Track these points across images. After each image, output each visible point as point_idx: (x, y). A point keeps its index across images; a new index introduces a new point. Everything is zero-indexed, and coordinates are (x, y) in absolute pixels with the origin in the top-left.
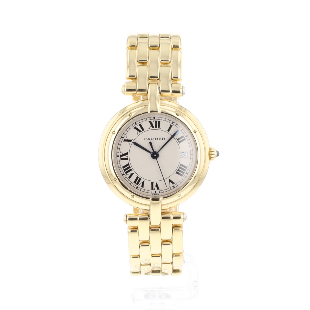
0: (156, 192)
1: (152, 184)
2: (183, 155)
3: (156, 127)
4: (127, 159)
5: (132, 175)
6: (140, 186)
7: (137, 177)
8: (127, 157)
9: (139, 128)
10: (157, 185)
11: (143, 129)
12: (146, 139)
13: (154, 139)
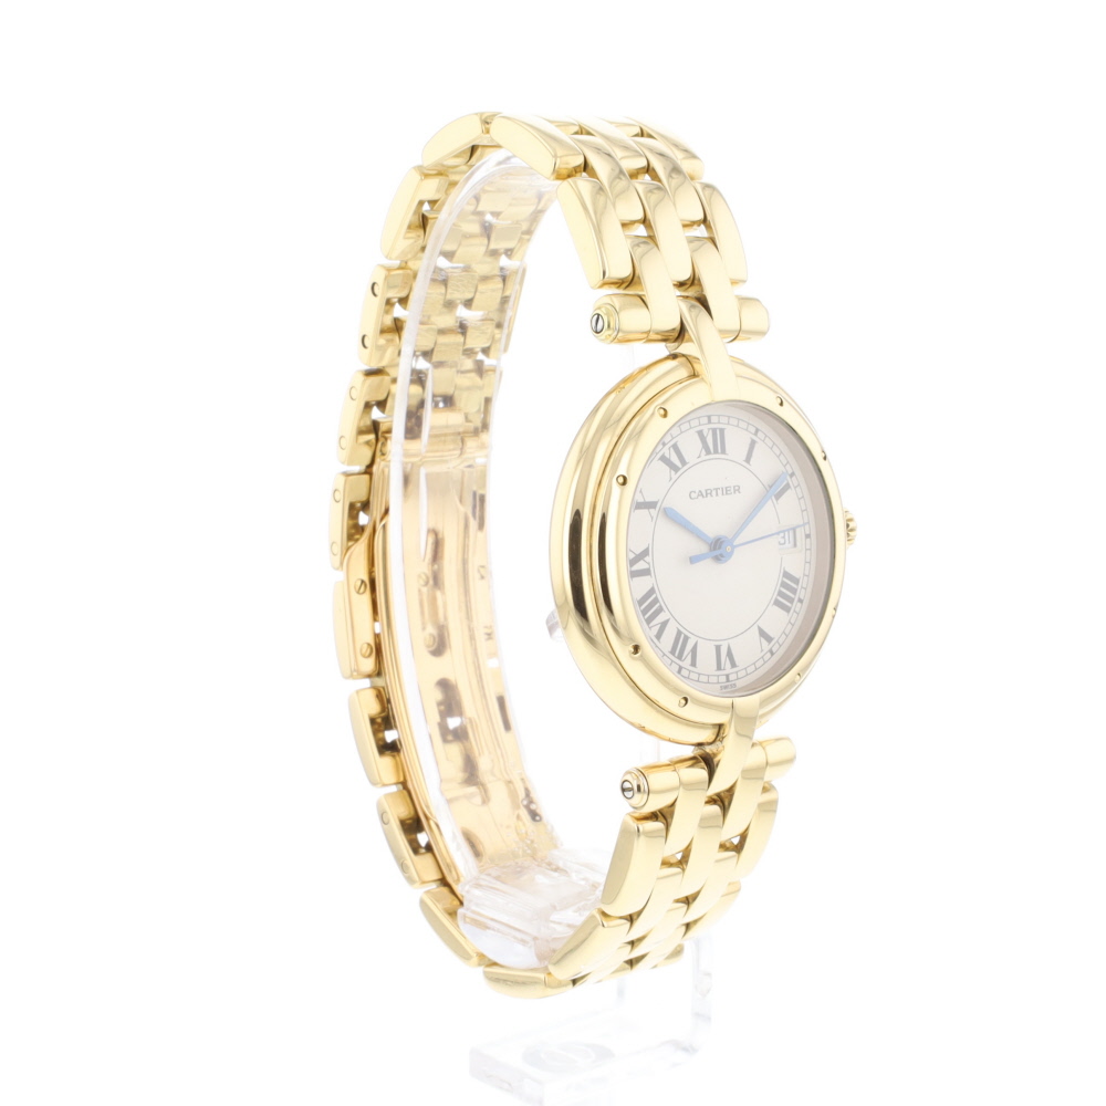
0: (727, 676)
1: (718, 648)
2: (782, 541)
3: (716, 452)
4: (646, 572)
5: (664, 624)
6: (687, 663)
7: (679, 633)
8: (646, 566)
9: (672, 459)
10: (730, 654)
11: (684, 463)
12: (693, 495)
13: (714, 493)
